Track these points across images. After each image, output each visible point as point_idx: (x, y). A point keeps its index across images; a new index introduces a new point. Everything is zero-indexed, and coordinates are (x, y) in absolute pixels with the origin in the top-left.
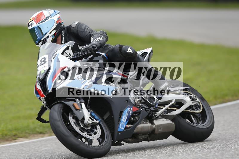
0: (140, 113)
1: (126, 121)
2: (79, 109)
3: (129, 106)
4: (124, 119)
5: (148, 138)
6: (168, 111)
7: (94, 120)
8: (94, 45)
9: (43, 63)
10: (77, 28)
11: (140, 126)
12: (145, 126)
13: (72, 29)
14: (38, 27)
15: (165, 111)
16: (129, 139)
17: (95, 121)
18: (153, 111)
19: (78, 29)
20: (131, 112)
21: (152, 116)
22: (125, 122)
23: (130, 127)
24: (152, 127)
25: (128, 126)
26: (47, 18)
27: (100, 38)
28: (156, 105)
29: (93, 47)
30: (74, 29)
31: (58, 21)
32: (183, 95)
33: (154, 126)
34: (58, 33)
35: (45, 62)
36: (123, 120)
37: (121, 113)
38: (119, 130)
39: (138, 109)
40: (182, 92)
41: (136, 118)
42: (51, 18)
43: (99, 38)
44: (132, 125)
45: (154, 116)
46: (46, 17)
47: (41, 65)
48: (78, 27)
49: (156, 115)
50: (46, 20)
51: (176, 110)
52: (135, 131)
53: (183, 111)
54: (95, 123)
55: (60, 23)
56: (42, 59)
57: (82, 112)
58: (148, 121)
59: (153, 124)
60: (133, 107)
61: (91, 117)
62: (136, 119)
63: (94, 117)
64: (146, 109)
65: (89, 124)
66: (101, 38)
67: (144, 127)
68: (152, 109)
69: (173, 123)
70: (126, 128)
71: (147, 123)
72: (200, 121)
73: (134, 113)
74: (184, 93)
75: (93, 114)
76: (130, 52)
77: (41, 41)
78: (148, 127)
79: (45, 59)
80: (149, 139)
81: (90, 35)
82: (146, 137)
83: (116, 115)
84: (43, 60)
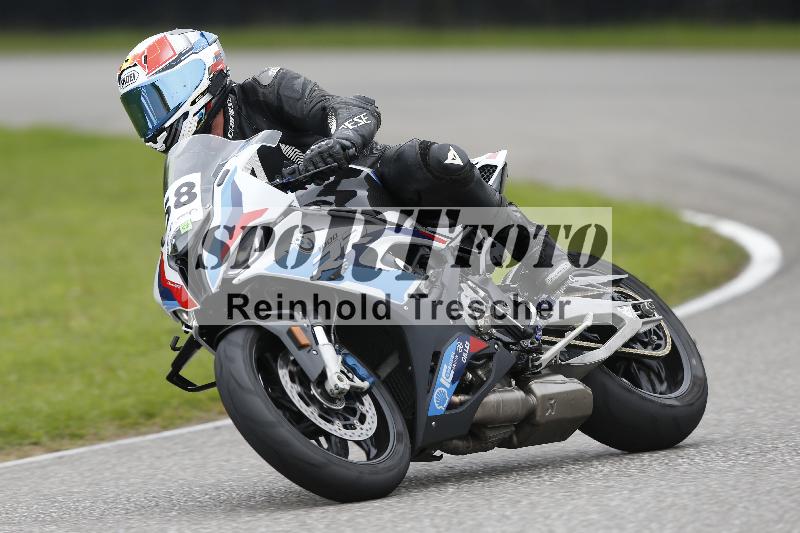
0: (490, 357)
1: (453, 382)
2: (307, 346)
3: (458, 334)
4: (446, 375)
5: (511, 437)
6: (572, 350)
7: (356, 379)
8: (344, 142)
9: (184, 198)
10: (278, 90)
11: (492, 398)
12: (504, 398)
13: (261, 90)
14: (153, 85)
15: (562, 353)
16: (456, 442)
17: (358, 382)
18: (530, 351)
19: (280, 92)
20: (465, 355)
21: (525, 368)
22: (448, 386)
23: (462, 403)
24: (528, 401)
25: (456, 399)
26: (181, 55)
27: (360, 118)
28: (535, 333)
29: (344, 148)
30: (266, 91)
31: (215, 65)
32: (613, 299)
33: (532, 399)
34: (216, 103)
35: (192, 197)
36: (442, 380)
37: (437, 357)
38: (431, 413)
39: (485, 345)
40: (610, 290)
41: (480, 373)
42: (194, 57)
43: (355, 119)
44: (467, 397)
45: (533, 366)
46: (178, 53)
47: (178, 205)
48: (280, 84)
49: (537, 363)
50: (178, 61)
51: (595, 349)
52: (479, 414)
53: (616, 352)
54: (358, 388)
55: (222, 70)
56: (181, 187)
57: (318, 353)
58: (514, 383)
59: (528, 391)
60: (471, 338)
61: (346, 371)
62: (479, 376)
63: (353, 370)
64: (506, 345)
65: (341, 391)
66: (363, 120)
67: (504, 402)
68: (527, 343)
69: (589, 391)
70: (451, 406)
71: (512, 391)
72: (661, 382)
73: (474, 357)
74: (616, 294)
75: (351, 361)
76: (453, 162)
77: (164, 129)
78: (516, 401)
79: (191, 185)
80: (515, 439)
81: (324, 109)
82: (507, 436)
83: (420, 362)
84: (184, 189)
